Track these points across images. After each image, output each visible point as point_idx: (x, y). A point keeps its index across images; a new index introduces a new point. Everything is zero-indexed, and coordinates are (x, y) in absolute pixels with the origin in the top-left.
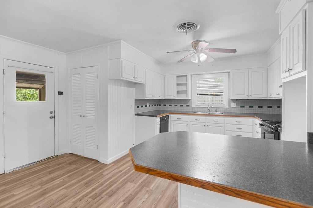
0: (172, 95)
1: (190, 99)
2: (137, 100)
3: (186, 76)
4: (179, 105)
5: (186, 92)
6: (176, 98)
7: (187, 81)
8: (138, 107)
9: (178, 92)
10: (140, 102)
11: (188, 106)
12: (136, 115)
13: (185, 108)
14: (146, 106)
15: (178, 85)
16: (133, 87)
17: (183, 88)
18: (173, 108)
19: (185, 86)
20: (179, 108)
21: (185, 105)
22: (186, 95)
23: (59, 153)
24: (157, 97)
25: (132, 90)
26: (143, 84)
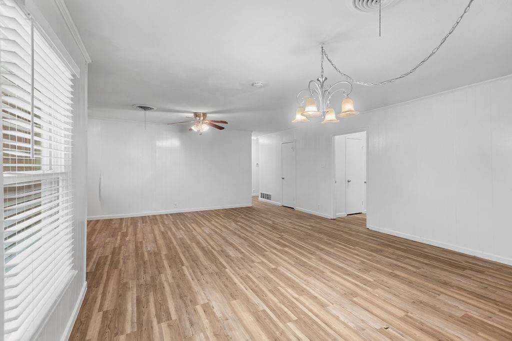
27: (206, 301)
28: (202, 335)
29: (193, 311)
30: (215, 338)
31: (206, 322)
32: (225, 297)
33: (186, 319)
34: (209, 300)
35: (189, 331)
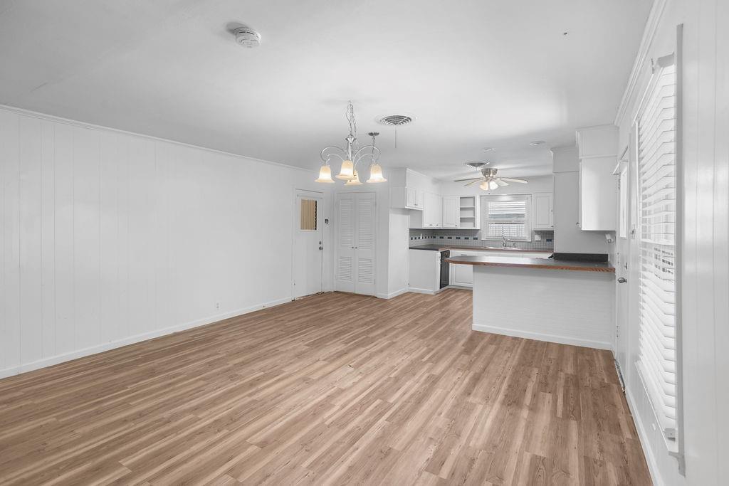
0: (453, 223)
1: (478, 230)
2: (411, 230)
3: (474, 198)
4: (462, 238)
5: (473, 220)
6: (459, 228)
7: (474, 205)
8: (412, 239)
9: (462, 220)
10: (414, 233)
11: (477, 239)
12: (410, 248)
13: (471, 242)
14: (419, 238)
15: (461, 209)
16: (408, 214)
17: (468, 214)
18: (454, 241)
19: (472, 211)
20: (462, 241)
21: (471, 238)
22: (472, 223)
23: (327, 289)
24: (434, 227)
25: (407, 217)
26: (422, 211)
27: (425, 474)
28: (471, 444)
29: (457, 474)
30: (463, 433)
31: (455, 452)
32: (397, 459)
33: (473, 472)
34: (420, 473)
35: (481, 456)
